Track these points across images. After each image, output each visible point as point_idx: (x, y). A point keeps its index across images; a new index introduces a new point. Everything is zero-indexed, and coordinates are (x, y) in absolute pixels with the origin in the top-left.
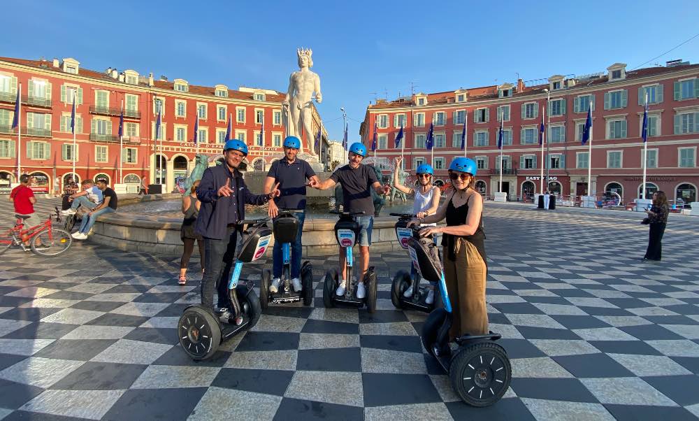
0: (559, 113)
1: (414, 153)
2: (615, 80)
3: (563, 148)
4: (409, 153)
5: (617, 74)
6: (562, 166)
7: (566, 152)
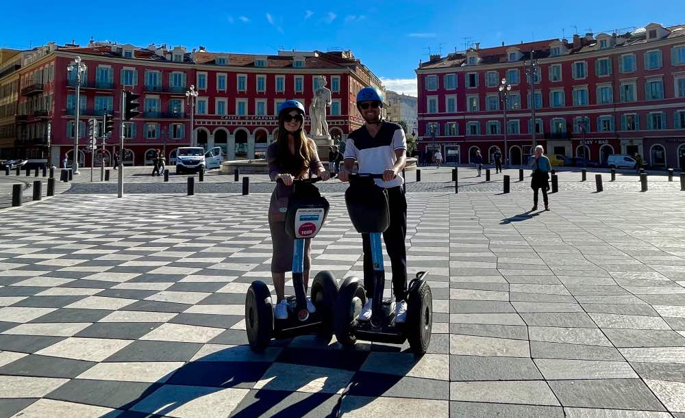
0: (606, 73)
1: (467, 117)
2: (651, 40)
3: (611, 110)
4: (462, 117)
5: (653, 34)
6: (612, 129)
7: (614, 114)
